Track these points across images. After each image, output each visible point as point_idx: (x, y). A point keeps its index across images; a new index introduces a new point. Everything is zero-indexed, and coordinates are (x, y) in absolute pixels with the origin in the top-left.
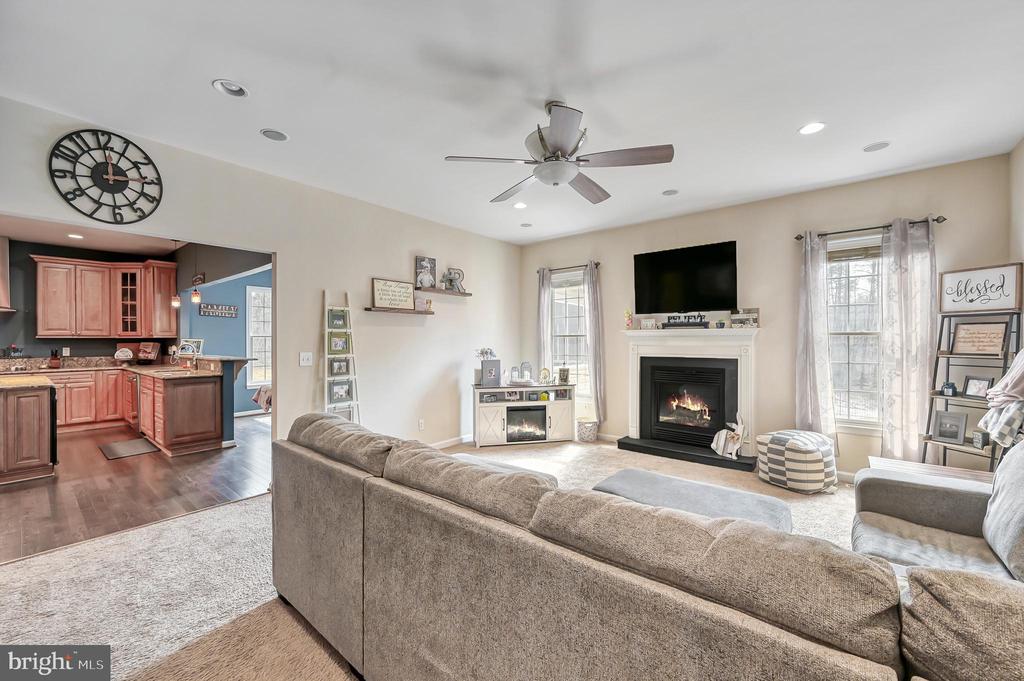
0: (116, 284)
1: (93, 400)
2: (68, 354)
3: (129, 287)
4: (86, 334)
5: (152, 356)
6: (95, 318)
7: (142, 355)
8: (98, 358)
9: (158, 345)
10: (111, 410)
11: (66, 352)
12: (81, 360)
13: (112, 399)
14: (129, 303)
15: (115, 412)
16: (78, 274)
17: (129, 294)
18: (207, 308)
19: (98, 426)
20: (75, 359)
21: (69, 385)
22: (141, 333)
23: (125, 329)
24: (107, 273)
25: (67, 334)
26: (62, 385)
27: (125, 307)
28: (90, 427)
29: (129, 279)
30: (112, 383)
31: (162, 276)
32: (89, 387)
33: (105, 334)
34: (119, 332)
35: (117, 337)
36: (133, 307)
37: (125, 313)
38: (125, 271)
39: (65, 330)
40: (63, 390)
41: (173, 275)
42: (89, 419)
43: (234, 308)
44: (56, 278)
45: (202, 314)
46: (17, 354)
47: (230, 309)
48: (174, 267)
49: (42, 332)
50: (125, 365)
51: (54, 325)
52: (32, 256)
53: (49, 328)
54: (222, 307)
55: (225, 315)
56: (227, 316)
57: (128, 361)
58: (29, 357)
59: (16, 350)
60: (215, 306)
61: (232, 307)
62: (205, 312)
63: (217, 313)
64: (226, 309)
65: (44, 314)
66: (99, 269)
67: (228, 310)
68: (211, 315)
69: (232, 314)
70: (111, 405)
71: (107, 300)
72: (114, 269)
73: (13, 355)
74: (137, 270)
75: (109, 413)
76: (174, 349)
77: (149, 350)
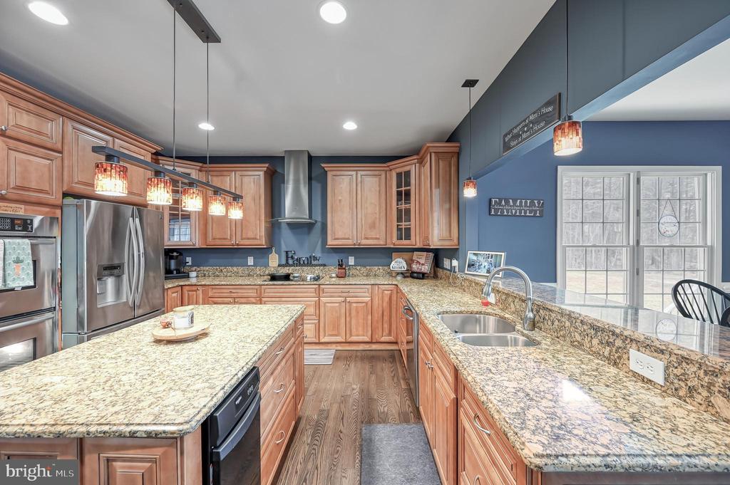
0: (391, 187)
1: (370, 317)
2: (353, 264)
3: (403, 189)
4: (366, 243)
5: (426, 268)
6: (373, 226)
7: (415, 267)
8: (376, 268)
9: (431, 255)
10: (386, 331)
11: (351, 261)
12: (363, 269)
13: (386, 318)
14: (403, 207)
15: (390, 334)
16: (359, 179)
17: (404, 196)
18: (500, 204)
19: (374, 347)
20: (358, 268)
21: (348, 299)
22: (416, 241)
23: (400, 238)
24: (383, 176)
25: (348, 243)
26: (343, 299)
27: (399, 211)
28: (367, 347)
29: (404, 178)
30: (386, 299)
31: (441, 162)
32: (367, 303)
33: (381, 243)
34: (394, 241)
35: (392, 246)
36: (408, 211)
37: (399, 219)
38: (399, 170)
39: (348, 239)
40: (344, 304)
41: (454, 160)
42: (367, 339)
43: (539, 203)
44: (341, 186)
45: (493, 213)
46: (316, 262)
47: (532, 204)
48: (456, 150)
49: (331, 242)
50: (399, 278)
51: (340, 234)
52: (323, 165)
53: (336, 237)
54: (521, 203)
55: (525, 213)
56: (528, 214)
57: (402, 273)
58: (325, 265)
59: (315, 258)
60: (511, 201)
61: (536, 202)
62: (496, 210)
63: (514, 211)
64: (526, 205)
65: (332, 223)
66: (377, 173)
67: (529, 207)
68: (505, 213)
69: (536, 211)
70: (386, 326)
71: (384, 205)
72: (391, 170)
73: (313, 262)
74: (412, 167)
75: (384, 334)
76: (455, 263)
77: (422, 261)
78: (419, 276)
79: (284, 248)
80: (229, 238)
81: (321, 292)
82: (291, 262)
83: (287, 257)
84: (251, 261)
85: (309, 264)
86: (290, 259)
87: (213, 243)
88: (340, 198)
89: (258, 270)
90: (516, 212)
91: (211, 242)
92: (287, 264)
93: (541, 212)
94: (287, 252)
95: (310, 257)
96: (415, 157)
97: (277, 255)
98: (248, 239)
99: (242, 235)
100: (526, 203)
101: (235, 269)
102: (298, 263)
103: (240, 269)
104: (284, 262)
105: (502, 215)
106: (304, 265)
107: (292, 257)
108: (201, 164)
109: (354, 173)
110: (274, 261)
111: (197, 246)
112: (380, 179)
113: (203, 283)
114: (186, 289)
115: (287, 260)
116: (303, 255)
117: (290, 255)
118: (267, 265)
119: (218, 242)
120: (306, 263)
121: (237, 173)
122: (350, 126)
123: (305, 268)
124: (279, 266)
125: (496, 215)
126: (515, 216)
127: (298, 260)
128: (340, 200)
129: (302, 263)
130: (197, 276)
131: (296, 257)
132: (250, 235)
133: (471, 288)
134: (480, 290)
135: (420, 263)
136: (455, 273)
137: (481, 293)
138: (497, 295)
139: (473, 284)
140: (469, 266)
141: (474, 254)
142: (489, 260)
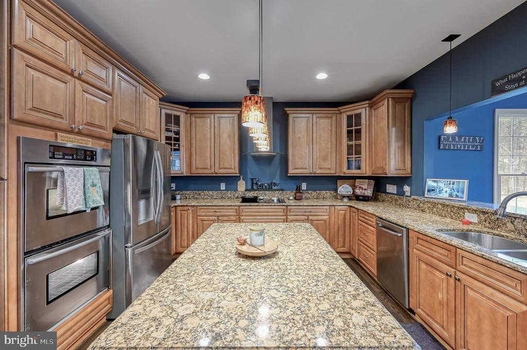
0: (342, 127)
1: (328, 232)
2: (305, 189)
3: (354, 128)
4: (319, 172)
5: (369, 193)
6: (326, 158)
7: (358, 192)
8: (325, 192)
9: (373, 182)
10: (341, 244)
11: (304, 186)
12: (314, 193)
13: (341, 233)
14: (353, 143)
15: (344, 246)
17: (354, 133)
18: (448, 140)
20: (310, 192)
21: (310, 218)
22: (366, 170)
23: (350, 167)
25: (305, 172)
26: (306, 217)
27: (350, 147)
29: (354, 120)
30: (341, 217)
32: (325, 221)
33: (332, 172)
34: (345, 171)
35: (342, 175)
36: (358, 146)
37: (350, 153)
38: (349, 113)
39: (306, 169)
43: (480, 139)
44: (301, 126)
45: (442, 147)
46: (276, 188)
47: (474, 140)
48: (410, 96)
49: (292, 171)
50: (346, 200)
51: (299, 165)
52: (286, 109)
53: (296, 167)
54: (465, 139)
55: (468, 147)
56: (471, 149)
57: (347, 197)
58: (282, 190)
59: (275, 184)
60: (457, 137)
61: (477, 138)
62: (445, 145)
63: (459, 146)
64: (469, 141)
65: (293, 156)
66: (329, 115)
67: (472, 142)
68: (452, 148)
69: (477, 146)
70: (341, 239)
71: (334, 141)
72: (341, 113)
73: (273, 188)
74: (362, 110)
75: (339, 246)
76: (407, 189)
77: (365, 187)
78: (365, 199)
79: (250, 176)
80: (209, 168)
81: (288, 212)
82: (255, 187)
83: (253, 183)
84: (223, 186)
85: (270, 188)
86: (254, 185)
87: (196, 172)
88: (299, 136)
89: (229, 194)
90: (461, 147)
91: (195, 172)
92: (252, 189)
93: (481, 147)
94: (252, 179)
95: (271, 183)
96: (367, 102)
97: (244, 182)
98: (225, 168)
99: (219, 166)
100: (469, 139)
101: (211, 192)
102: (261, 188)
103: (215, 193)
104: (250, 187)
105: (449, 149)
106: (266, 190)
107: (256, 184)
108: (187, 108)
109: (311, 115)
110: (242, 186)
111: (185, 175)
112: (331, 121)
113: (193, 204)
114: (179, 208)
115: (252, 186)
116: (265, 182)
117: (255, 182)
118: (236, 190)
119: (200, 171)
120: (267, 188)
121: (216, 115)
122: (322, 76)
123: (267, 192)
124: (246, 190)
125: (444, 149)
126: (460, 150)
127: (262, 185)
128: (299, 137)
129: (264, 188)
130: (181, 199)
131: (260, 184)
132: (227, 165)
133: (435, 209)
134: (451, 211)
135: (363, 189)
136: (406, 196)
137: (452, 214)
138: (481, 215)
139: (440, 206)
140: (429, 191)
141: (434, 181)
142: (451, 186)
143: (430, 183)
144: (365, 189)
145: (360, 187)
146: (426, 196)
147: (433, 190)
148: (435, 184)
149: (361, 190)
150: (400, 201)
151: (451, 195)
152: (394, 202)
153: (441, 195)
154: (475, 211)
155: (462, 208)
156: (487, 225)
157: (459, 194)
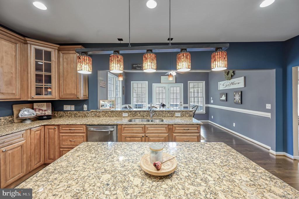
3: (43, 61)
9: (51, 104)
14: (43, 73)
22: (56, 96)
35: (29, 100)
76: (85, 107)
77: (44, 108)
78: (49, 117)
133: (107, 115)
134: (116, 114)
135: (42, 110)
136: (86, 111)
137: (116, 115)
138: (129, 113)
139: (109, 113)
140: (101, 106)
141: (103, 101)
142: (110, 103)
143: (102, 102)
144: (45, 110)
145: (40, 109)
146: (100, 109)
147: (103, 106)
148: (103, 103)
149: (41, 112)
150: (79, 114)
151: (110, 107)
152: (73, 116)
153: (107, 108)
154: (127, 112)
155: (121, 112)
156: (132, 116)
157: (113, 106)
